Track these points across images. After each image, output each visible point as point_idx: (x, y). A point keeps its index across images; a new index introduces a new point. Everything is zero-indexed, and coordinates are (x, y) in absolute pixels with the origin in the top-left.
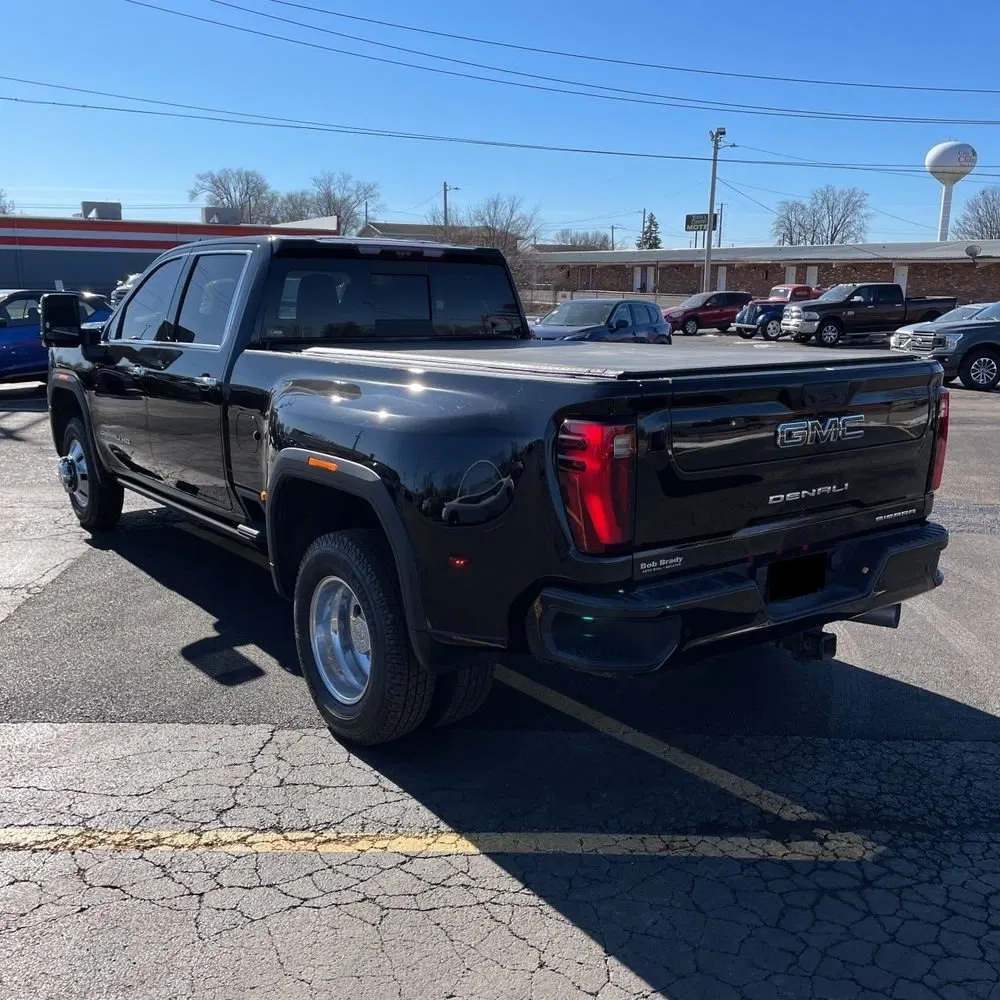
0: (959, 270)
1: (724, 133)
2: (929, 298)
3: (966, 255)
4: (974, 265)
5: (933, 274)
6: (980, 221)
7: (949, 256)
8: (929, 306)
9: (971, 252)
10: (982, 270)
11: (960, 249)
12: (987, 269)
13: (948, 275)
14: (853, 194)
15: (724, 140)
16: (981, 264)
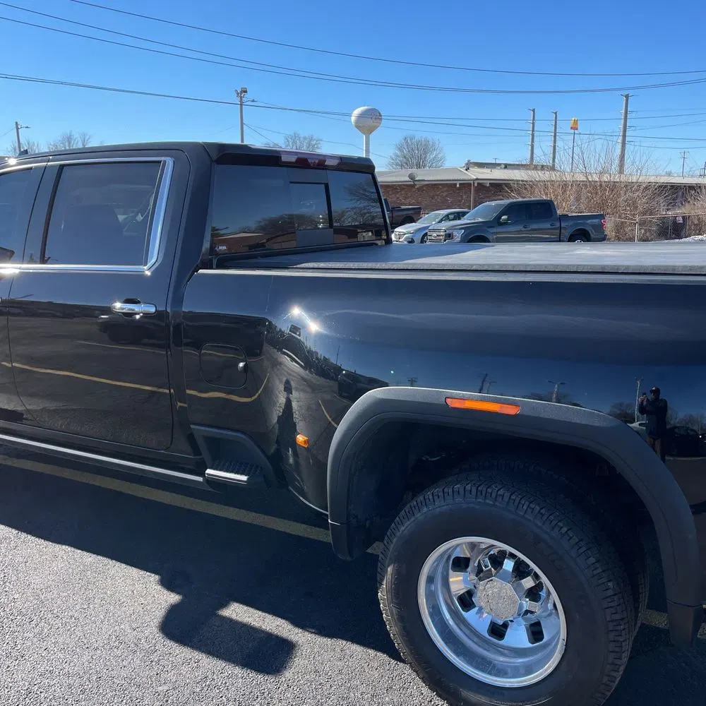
0: (404, 189)
1: (246, 92)
2: (403, 207)
3: (408, 179)
4: (413, 186)
5: (388, 192)
6: (405, 157)
7: (398, 180)
8: (405, 213)
9: (412, 177)
10: (418, 189)
11: (405, 176)
12: (421, 189)
13: (398, 192)
14: (311, 139)
15: (247, 97)
16: (418, 185)
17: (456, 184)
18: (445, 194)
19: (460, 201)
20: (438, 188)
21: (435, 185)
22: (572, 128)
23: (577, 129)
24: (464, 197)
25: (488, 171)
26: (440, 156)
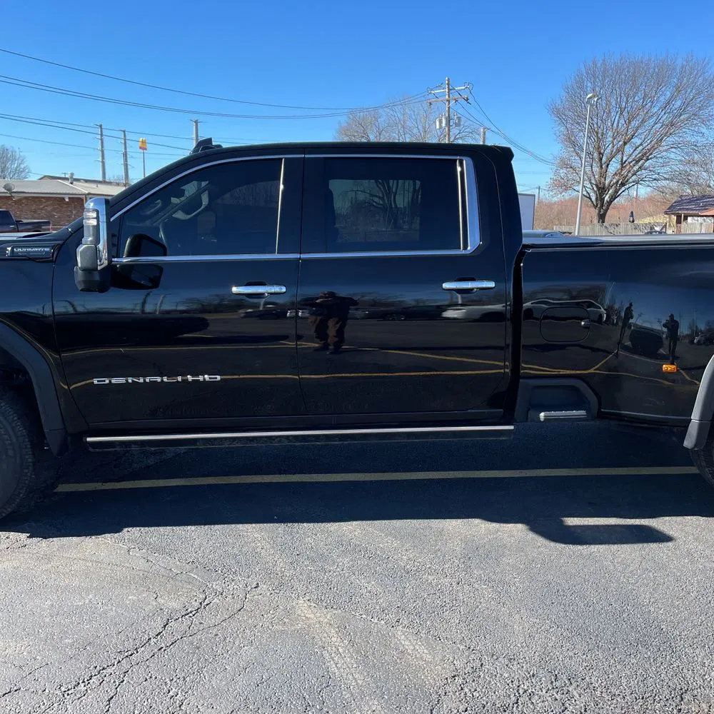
3: (5, 190)
4: (9, 198)
9: (7, 187)
10: (15, 202)
12: (20, 202)
16: (16, 197)
17: (64, 199)
18: (49, 209)
19: (70, 217)
20: (40, 201)
21: (37, 197)
22: (140, 148)
23: (146, 149)
24: (74, 212)
25: (94, 186)
26: (22, 166)
